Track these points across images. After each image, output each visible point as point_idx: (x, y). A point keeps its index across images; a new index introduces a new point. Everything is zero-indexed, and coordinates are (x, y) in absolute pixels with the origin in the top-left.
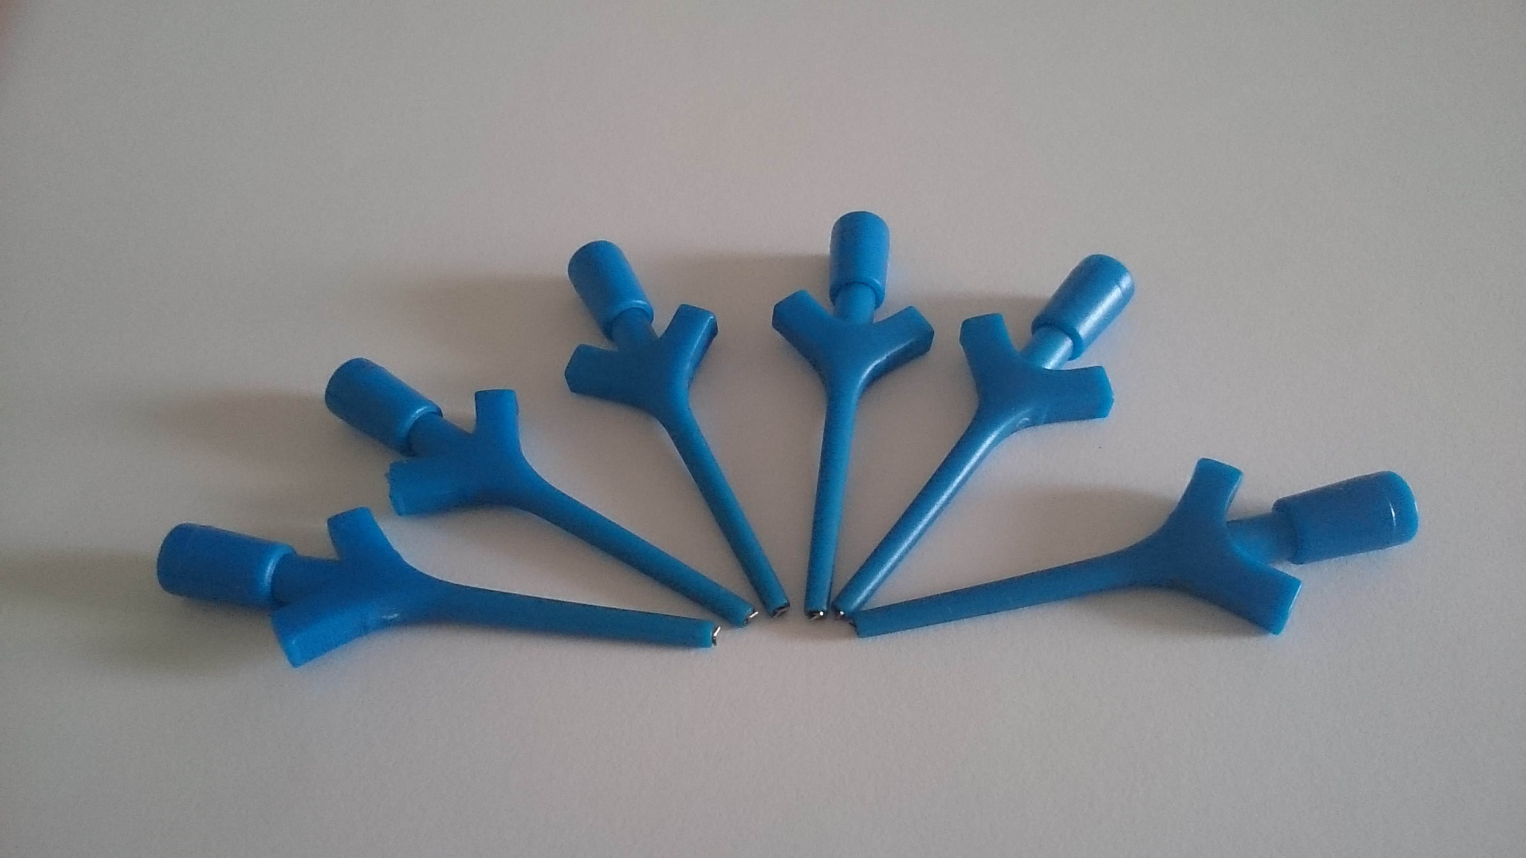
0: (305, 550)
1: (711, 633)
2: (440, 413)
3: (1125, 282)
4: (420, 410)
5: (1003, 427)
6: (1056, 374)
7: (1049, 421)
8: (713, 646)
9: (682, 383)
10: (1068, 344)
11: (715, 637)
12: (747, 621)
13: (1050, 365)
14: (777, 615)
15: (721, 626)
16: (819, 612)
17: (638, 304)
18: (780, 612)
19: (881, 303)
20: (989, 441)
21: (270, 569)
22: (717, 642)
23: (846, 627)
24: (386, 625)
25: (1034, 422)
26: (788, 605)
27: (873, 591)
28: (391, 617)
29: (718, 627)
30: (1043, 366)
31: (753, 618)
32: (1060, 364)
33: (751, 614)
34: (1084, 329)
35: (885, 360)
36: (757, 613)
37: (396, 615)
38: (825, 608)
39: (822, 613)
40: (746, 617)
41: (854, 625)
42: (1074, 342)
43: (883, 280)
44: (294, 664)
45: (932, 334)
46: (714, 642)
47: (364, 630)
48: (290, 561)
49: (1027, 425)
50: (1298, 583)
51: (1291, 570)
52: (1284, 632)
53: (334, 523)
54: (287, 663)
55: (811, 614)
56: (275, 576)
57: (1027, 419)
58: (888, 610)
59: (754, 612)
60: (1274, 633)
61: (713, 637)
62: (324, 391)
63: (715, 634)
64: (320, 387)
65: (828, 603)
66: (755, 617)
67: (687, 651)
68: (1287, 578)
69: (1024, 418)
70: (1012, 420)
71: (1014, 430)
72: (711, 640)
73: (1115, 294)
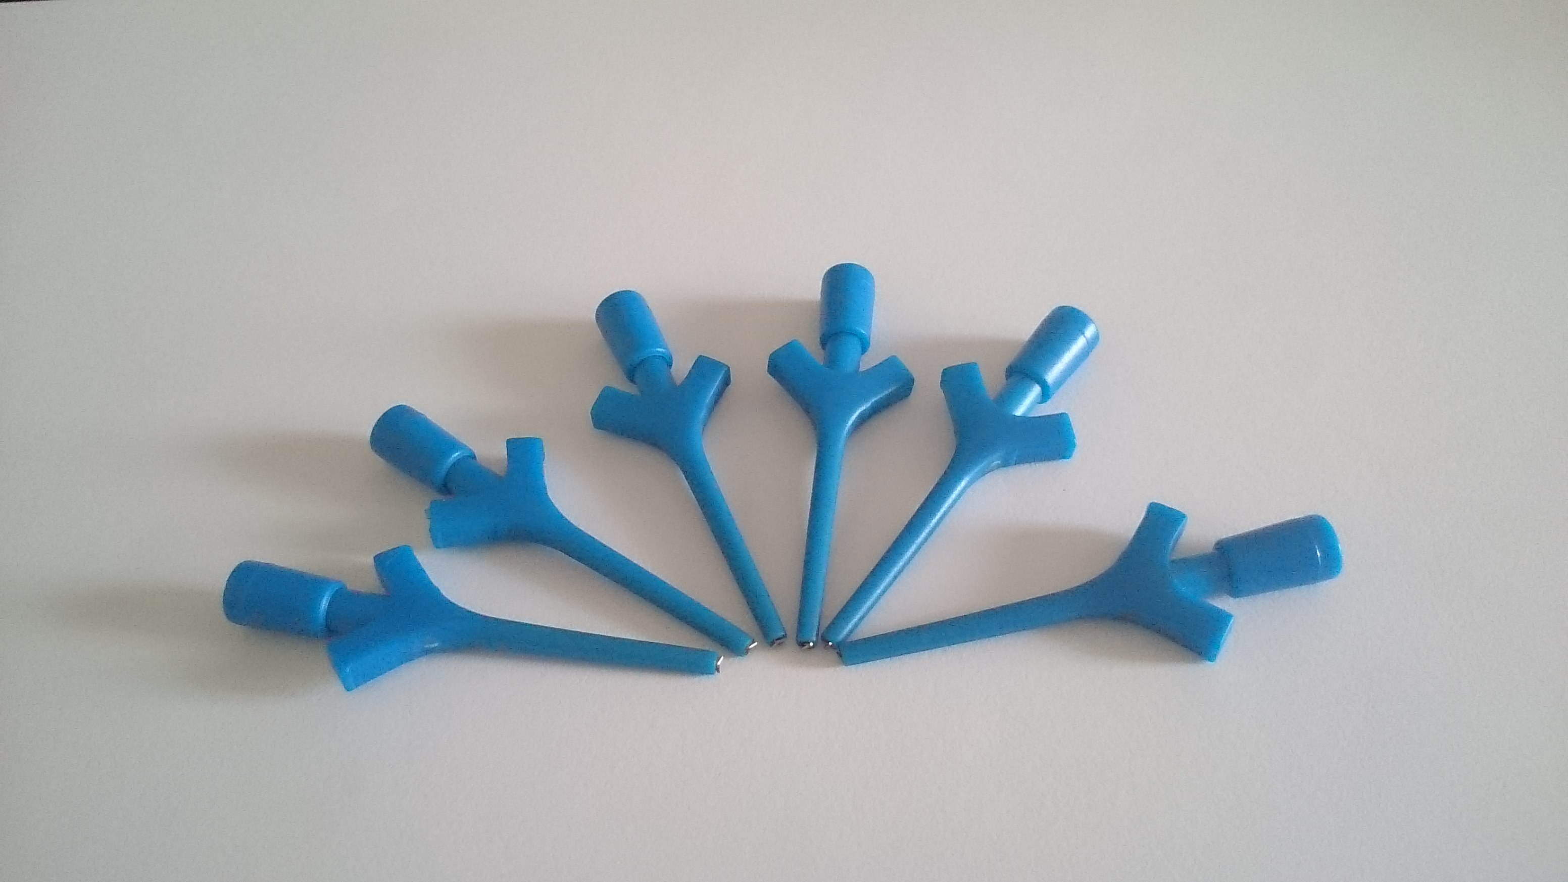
0: (355, 584)
1: (715, 662)
2: (474, 457)
3: (1090, 331)
4: (457, 454)
5: (976, 470)
6: (1025, 420)
7: (1017, 463)
8: (717, 673)
9: (698, 427)
10: (1036, 390)
11: (719, 666)
12: (747, 651)
13: (1020, 411)
14: (775, 645)
15: (724, 656)
16: (809, 643)
17: (659, 352)
18: (778, 642)
19: (866, 351)
20: (963, 483)
21: (324, 603)
22: (720, 670)
23: (833, 655)
24: (427, 652)
25: (1005, 464)
26: (785, 636)
27: (856, 625)
28: (433, 646)
29: (721, 657)
30: (1014, 414)
31: (753, 648)
32: (1030, 409)
33: (750, 645)
34: (1051, 376)
35: (870, 407)
36: (756, 644)
37: (436, 645)
38: (814, 639)
39: (811, 644)
40: (747, 647)
41: (840, 655)
42: (1042, 389)
43: (869, 327)
44: (348, 689)
45: (912, 381)
46: (718, 669)
47: (409, 657)
48: (342, 596)
49: (998, 467)
50: (1230, 616)
51: (1224, 603)
52: (1217, 660)
53: (380, 560)
54: (341, 688)
55: (802, 644)
56: (328, 612)
57: (999, 462)
58: (866, 641)
59: (753, 642)
60: (1209, 660)
61: (717, 666)
62: (369, 434)
63: (719, 663)
64: (366, 430)
65: (817, 635)
66: (755, 646)
67: (692, 678)
68: (1219, 611)
69: (996, 461)
70: (985, 463)
71: (984, 473)
72: (715, 668)
73: (1079, 344)
